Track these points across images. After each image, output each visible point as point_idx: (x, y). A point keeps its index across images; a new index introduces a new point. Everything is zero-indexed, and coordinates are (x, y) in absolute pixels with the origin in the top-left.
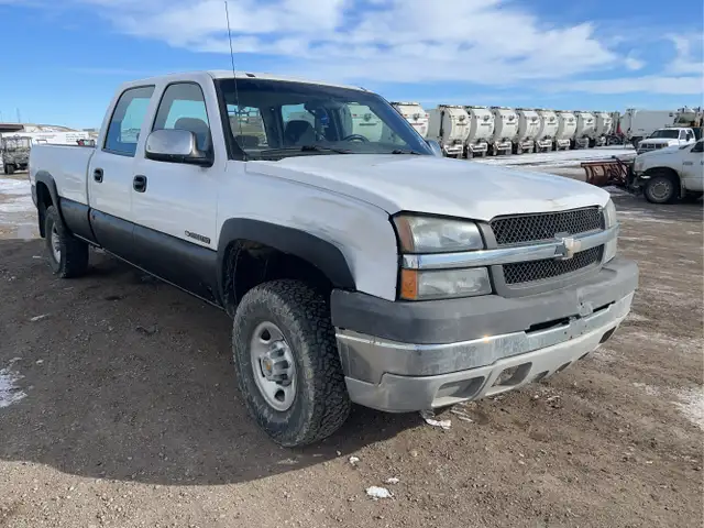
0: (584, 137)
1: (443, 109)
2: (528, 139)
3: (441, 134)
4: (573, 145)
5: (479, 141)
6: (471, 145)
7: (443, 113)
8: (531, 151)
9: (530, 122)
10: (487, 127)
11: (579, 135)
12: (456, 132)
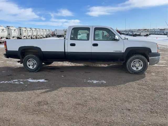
0: (48, 35)
1: (20, 28)
2: (38, 35)
3: (21, 34)
4: (46, 37)
5: (29, 36)
6: (27, 37)
7: (20, 29)
8: (39, 38)
9: (38, 32)
10: (31, 33)
11: (47, 35)
12: (25, 34)
